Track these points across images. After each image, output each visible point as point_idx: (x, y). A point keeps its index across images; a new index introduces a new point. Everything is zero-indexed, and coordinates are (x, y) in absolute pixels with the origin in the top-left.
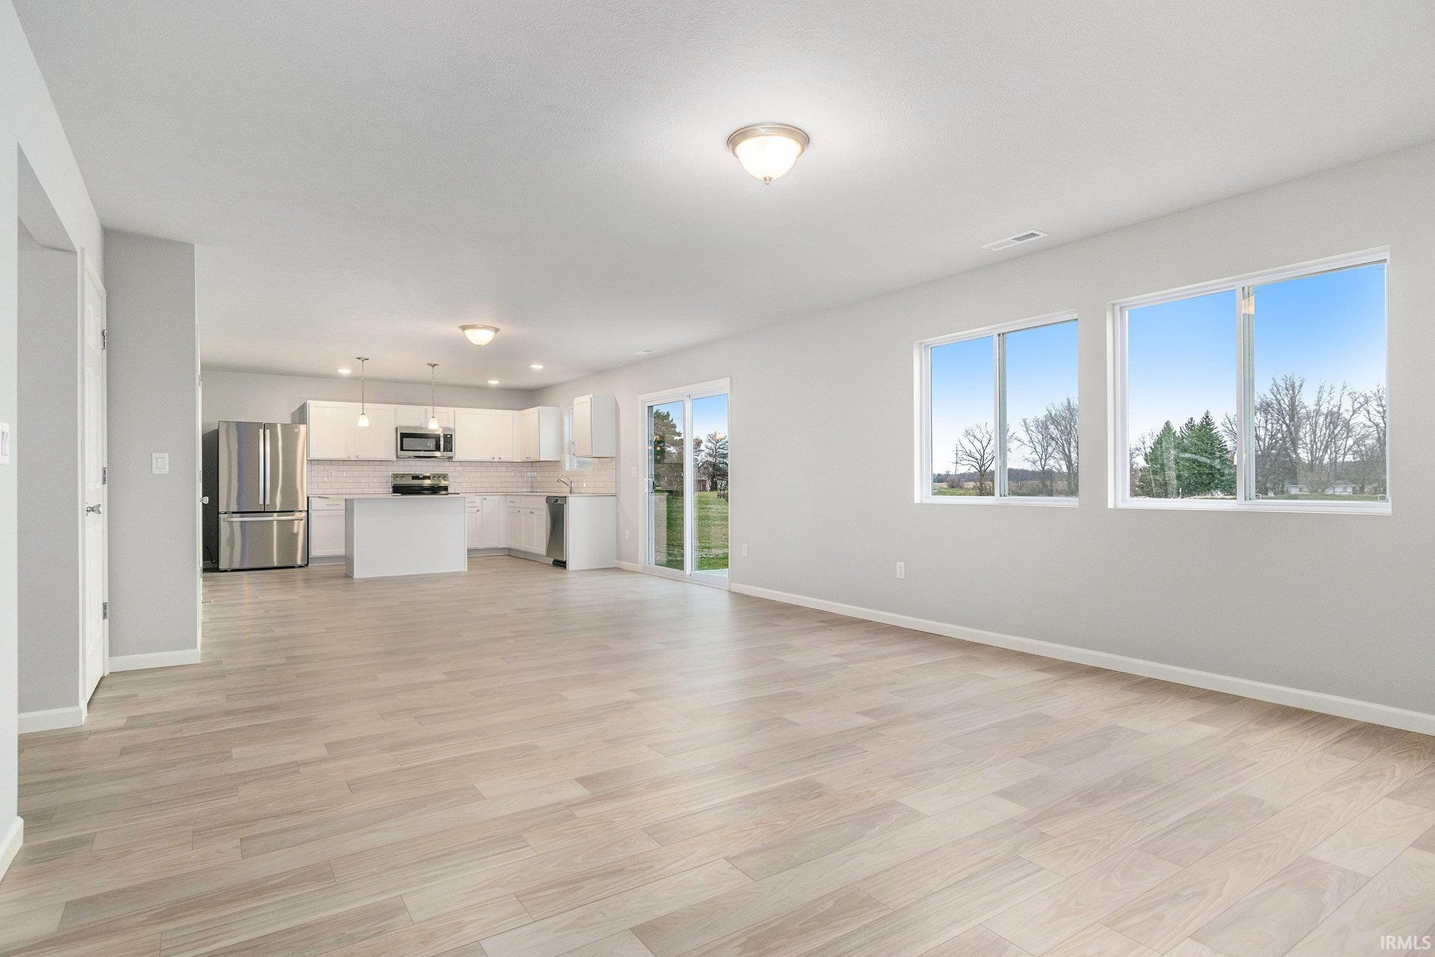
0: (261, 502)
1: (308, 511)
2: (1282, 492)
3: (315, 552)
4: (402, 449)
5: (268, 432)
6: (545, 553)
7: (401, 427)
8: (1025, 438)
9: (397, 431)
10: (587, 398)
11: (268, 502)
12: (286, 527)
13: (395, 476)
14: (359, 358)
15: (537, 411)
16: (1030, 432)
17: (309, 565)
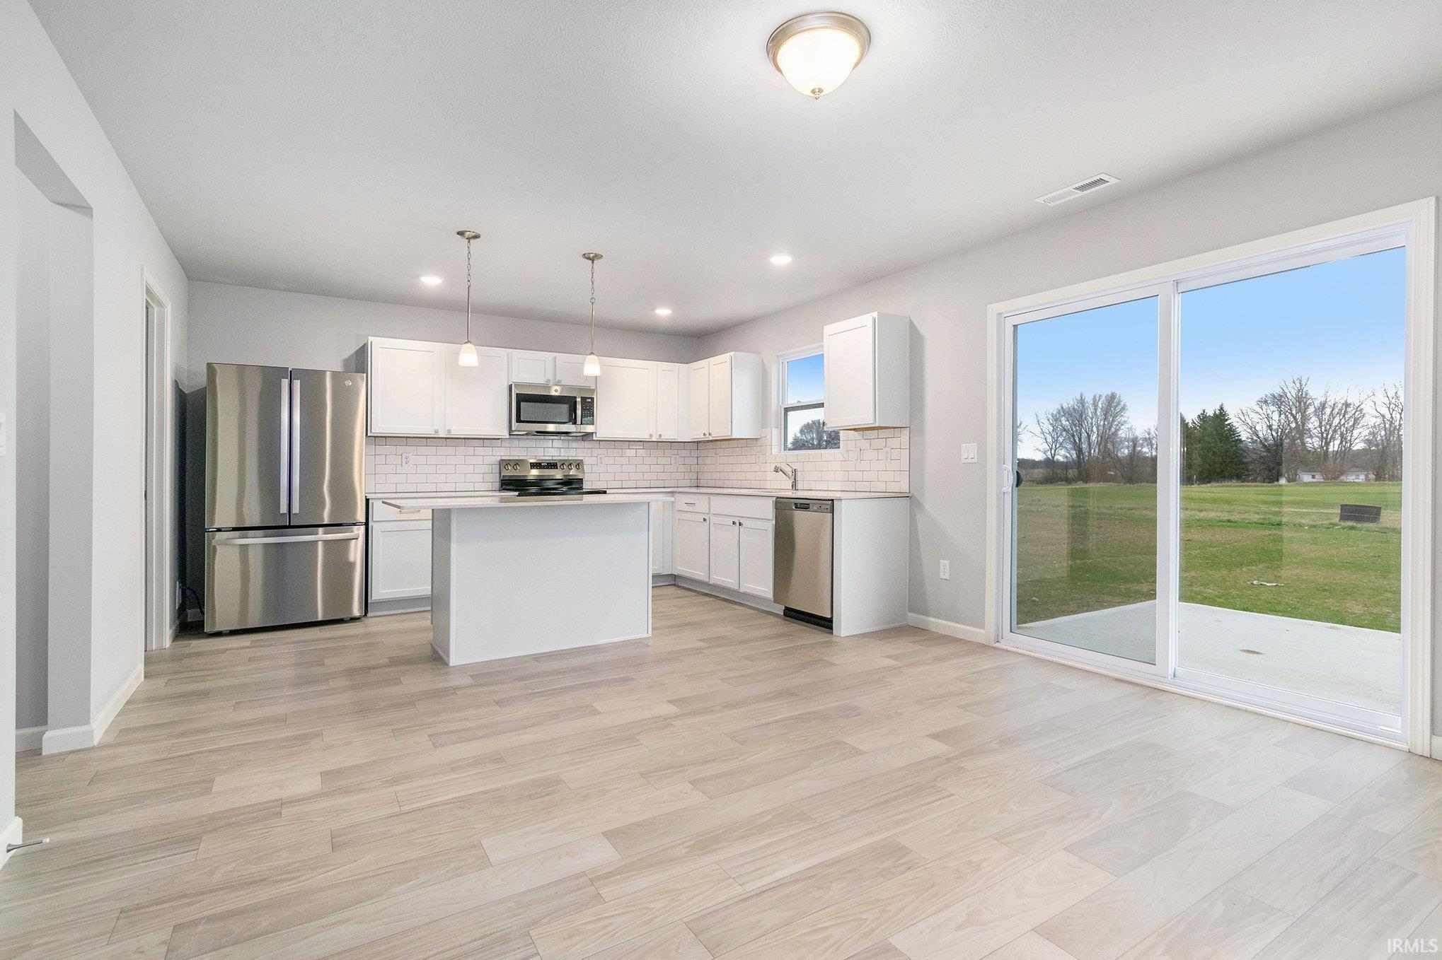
0: (284, 509)
1: (367, 524)
2: (1294, 480)
3: (377, 594)
4: (519, 420)
5: (297, 384)
6: (770, 595)
7: (517, 385)
8: (1037, 430)
9: (511, 390)
10: (866, 320)
11: (296, 510)
12: (337, 550)
13: (504, 464)
14: (461, 233)
15: (729, 361)
16: (1041, 424)
17: (369, 615)
